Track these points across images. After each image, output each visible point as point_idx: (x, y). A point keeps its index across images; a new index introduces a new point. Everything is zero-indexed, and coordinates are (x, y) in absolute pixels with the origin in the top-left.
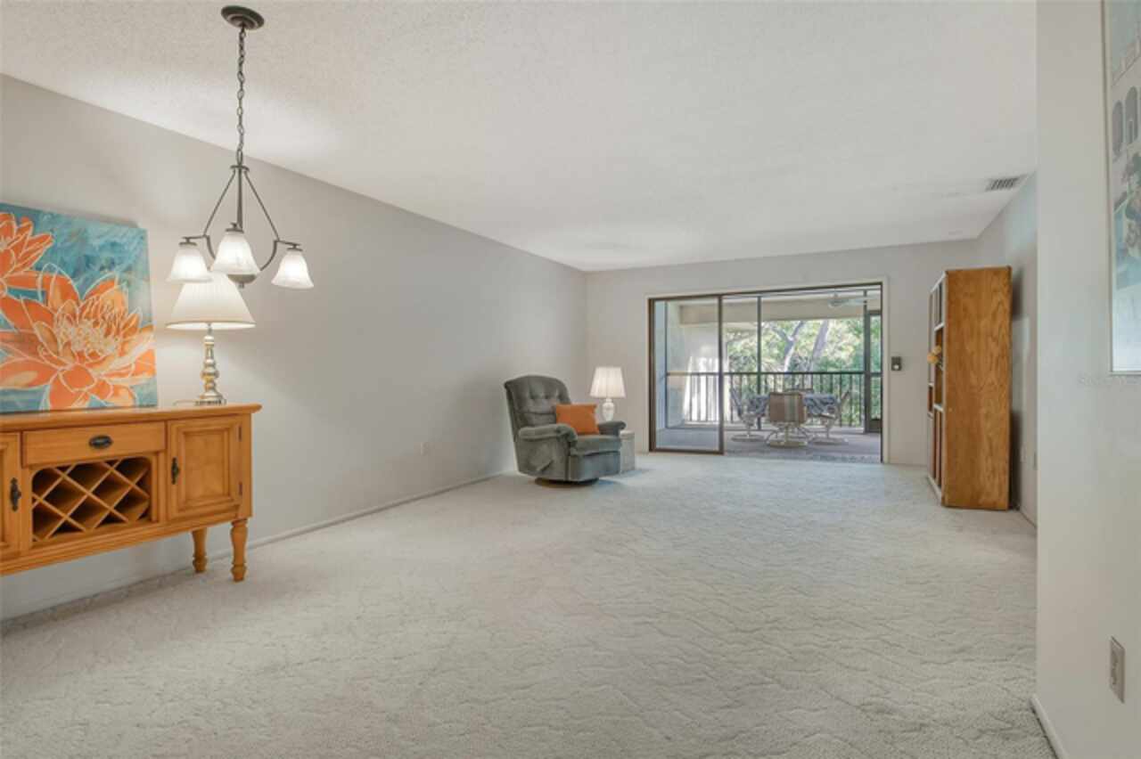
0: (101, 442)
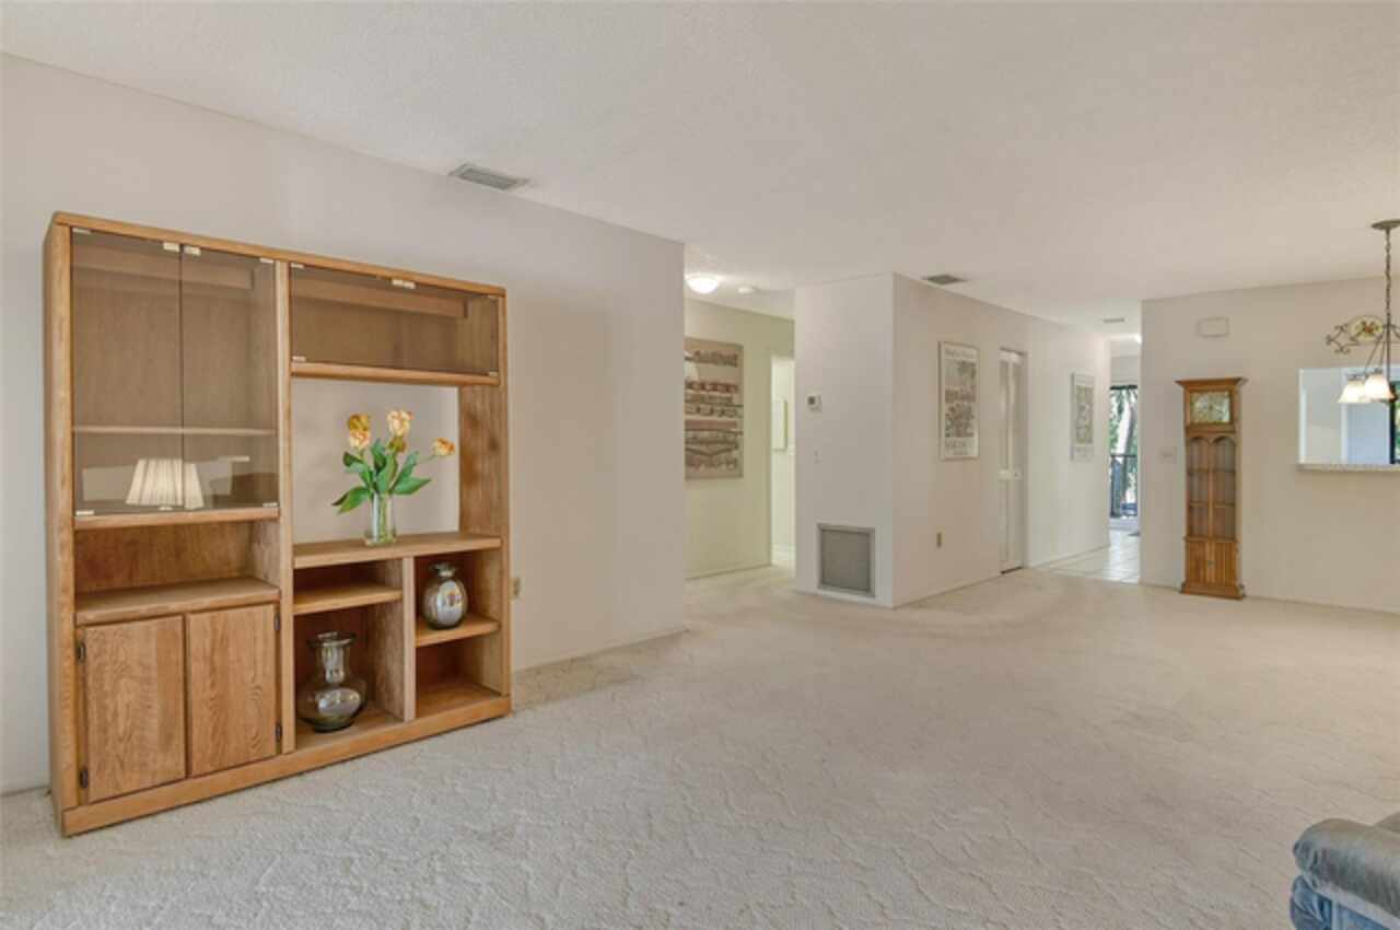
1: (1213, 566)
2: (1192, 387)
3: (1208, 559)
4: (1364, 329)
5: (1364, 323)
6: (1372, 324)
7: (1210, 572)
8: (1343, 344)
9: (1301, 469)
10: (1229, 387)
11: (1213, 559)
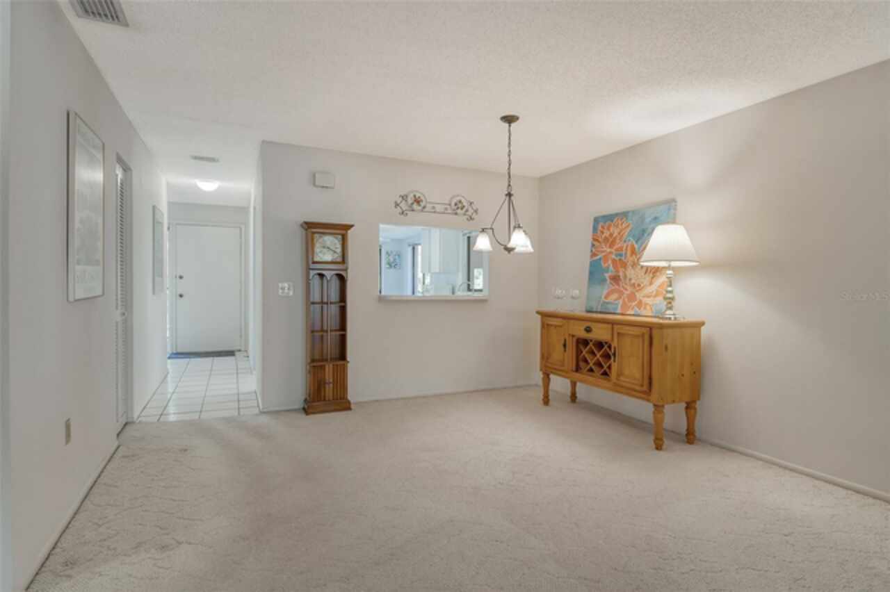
0: (588, 330)
1: (331, 385)
2: (312, 229)
3: (327, 381)
4: (415, 201)
5: (415, 196)
6: (419, 197)
7: (329, 391)
8: (404, 209)
9: (382, 299)
10: (342, 230)
11: (331, 380)
